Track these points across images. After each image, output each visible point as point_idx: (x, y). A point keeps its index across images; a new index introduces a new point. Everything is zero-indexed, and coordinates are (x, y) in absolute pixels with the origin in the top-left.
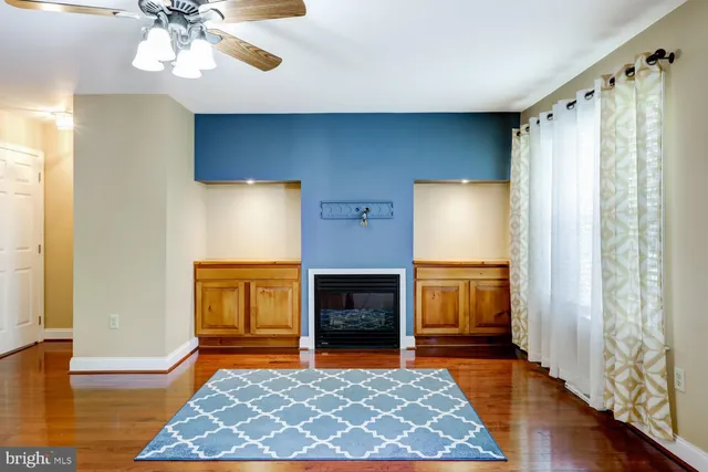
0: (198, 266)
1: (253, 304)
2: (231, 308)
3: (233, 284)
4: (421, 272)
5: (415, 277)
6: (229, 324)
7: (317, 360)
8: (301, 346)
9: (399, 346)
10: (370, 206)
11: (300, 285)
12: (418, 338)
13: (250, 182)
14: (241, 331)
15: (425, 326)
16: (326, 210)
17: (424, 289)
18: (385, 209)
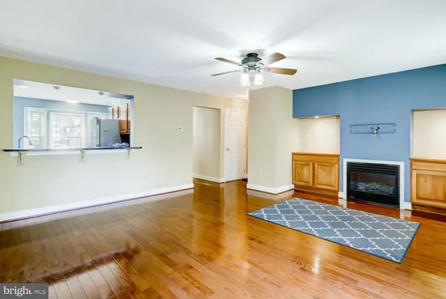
0: (294, 154)
1: (316, 173)
2: (307, 173)
3: (308, 163)
4: (415, 165)
5: (411, 167)
6: (306, 180)
7: (347, 205)
8: (339, 196)
9: (399, 207)
10: (379, 126)
11: (339, 166)
12: (413, 205)
13: (317, 117)
14: (311, 184)
15: (418, 198)
16: (354, 129)
17: (418, 176)
18: (390, 128)
